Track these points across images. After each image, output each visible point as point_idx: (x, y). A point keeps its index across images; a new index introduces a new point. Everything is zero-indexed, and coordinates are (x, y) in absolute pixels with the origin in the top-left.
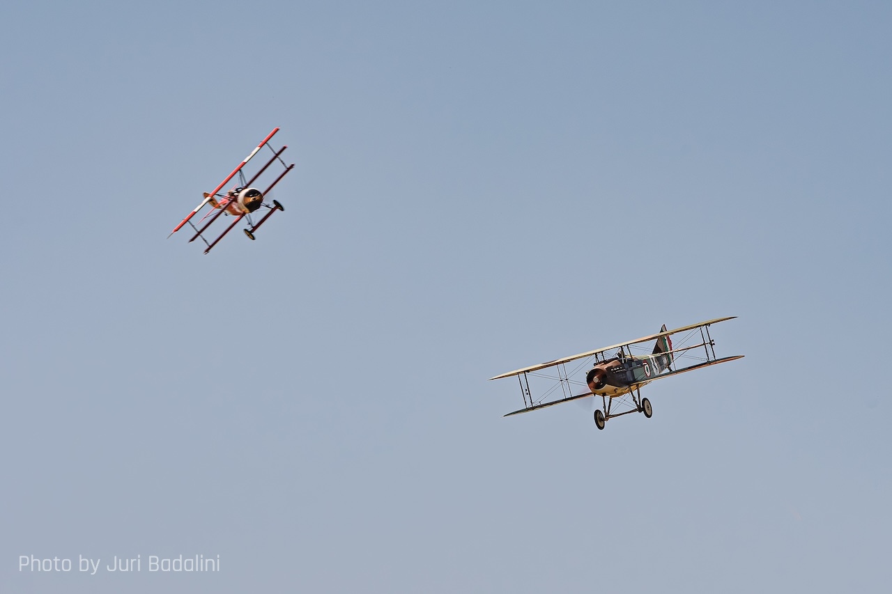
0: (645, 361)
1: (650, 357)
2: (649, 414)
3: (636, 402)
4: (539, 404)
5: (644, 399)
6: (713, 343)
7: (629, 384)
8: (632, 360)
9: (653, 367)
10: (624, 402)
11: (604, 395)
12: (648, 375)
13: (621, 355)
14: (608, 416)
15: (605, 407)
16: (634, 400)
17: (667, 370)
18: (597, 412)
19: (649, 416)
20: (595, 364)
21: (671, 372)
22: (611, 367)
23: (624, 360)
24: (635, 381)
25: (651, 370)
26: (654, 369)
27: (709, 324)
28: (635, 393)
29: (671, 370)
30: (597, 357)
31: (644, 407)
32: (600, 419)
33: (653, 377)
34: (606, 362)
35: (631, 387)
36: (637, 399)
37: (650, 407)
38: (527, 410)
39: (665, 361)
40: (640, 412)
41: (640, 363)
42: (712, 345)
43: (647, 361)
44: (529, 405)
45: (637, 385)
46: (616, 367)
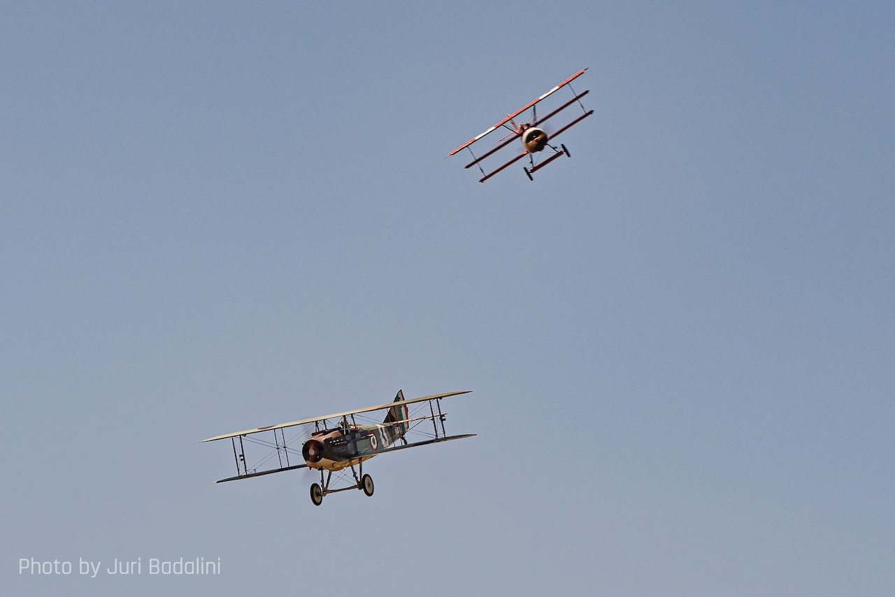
0: (372, 432)
1: (379, 426)
2: (370, 492)
3: (357, 478)
4: (254, 472)
5: (366, 475)
6: (443, 418)
7: (349, 457)
8: (355, 431)
9: (381, 437)
10: (343, 477)
11: (321, 469)
12: (375, 447)
13: (345, 423)
14: (326, 491)
15: (322, 481)
16: (355, 475)
17: (399, 442)
18: (314, 486)
19: (369, 495)
20: (313, 435)
21: (406, 446)
22: (330, 439)
23: (347, 431)
24: (357, 454)
25: (379, 441)
26: (383, 440)
27: (441, 398)
28: (357, 468)
29: (406, 442)
30: (317, 425)
31: (364, 484)
32: (317, 494)
33: (381, 449)
34: (325, 433)
35: (353, 461)
36: (358, 475)
37: (371, 484)
38: (240, 477)
39: (397, 431)
40: (360, 489)
41: (365, 434)
42: (442, 420)
43: (375, 432)
44: (243, 473)
45: (360, 459)
46: (336, 439)
